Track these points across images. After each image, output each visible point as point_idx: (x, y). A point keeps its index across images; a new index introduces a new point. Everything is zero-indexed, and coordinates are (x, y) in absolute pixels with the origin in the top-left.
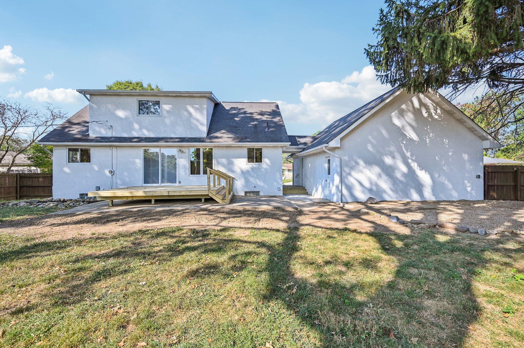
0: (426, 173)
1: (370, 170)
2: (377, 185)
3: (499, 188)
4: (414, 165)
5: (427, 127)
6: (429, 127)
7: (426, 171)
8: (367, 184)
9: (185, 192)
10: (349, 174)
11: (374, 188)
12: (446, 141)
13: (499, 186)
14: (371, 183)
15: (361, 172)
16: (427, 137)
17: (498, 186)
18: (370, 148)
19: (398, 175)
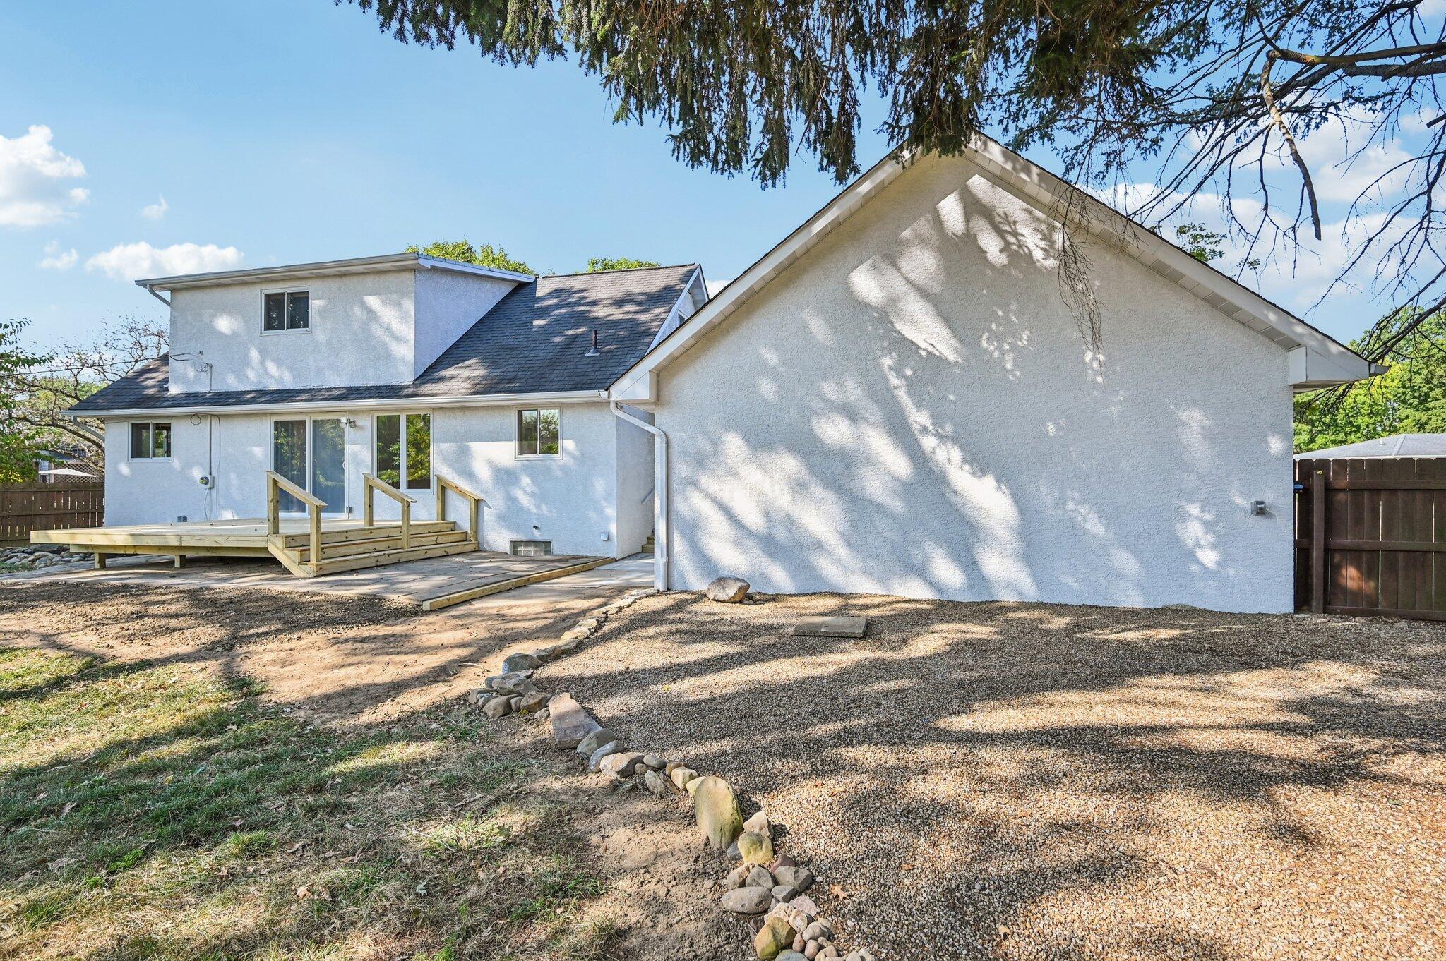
0: (999, 487)
1: (763, 468)
2: (790, 523)
3: (1401, 565)
4: (949, 458)
5: (1005, 307)
6: (1014, 307)
7: (999, 481)
8: (754, 519)
9: (215, 538)
10: (695, 484)
11: (781, 535)
12: (1094, 359)
13: (1401, 556)
14: (767, 515)
15: (734, 474)
16: (1007, 347)
17: (1389, 552)
18: (767, 389)
19: (874, 486)
